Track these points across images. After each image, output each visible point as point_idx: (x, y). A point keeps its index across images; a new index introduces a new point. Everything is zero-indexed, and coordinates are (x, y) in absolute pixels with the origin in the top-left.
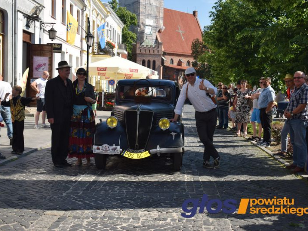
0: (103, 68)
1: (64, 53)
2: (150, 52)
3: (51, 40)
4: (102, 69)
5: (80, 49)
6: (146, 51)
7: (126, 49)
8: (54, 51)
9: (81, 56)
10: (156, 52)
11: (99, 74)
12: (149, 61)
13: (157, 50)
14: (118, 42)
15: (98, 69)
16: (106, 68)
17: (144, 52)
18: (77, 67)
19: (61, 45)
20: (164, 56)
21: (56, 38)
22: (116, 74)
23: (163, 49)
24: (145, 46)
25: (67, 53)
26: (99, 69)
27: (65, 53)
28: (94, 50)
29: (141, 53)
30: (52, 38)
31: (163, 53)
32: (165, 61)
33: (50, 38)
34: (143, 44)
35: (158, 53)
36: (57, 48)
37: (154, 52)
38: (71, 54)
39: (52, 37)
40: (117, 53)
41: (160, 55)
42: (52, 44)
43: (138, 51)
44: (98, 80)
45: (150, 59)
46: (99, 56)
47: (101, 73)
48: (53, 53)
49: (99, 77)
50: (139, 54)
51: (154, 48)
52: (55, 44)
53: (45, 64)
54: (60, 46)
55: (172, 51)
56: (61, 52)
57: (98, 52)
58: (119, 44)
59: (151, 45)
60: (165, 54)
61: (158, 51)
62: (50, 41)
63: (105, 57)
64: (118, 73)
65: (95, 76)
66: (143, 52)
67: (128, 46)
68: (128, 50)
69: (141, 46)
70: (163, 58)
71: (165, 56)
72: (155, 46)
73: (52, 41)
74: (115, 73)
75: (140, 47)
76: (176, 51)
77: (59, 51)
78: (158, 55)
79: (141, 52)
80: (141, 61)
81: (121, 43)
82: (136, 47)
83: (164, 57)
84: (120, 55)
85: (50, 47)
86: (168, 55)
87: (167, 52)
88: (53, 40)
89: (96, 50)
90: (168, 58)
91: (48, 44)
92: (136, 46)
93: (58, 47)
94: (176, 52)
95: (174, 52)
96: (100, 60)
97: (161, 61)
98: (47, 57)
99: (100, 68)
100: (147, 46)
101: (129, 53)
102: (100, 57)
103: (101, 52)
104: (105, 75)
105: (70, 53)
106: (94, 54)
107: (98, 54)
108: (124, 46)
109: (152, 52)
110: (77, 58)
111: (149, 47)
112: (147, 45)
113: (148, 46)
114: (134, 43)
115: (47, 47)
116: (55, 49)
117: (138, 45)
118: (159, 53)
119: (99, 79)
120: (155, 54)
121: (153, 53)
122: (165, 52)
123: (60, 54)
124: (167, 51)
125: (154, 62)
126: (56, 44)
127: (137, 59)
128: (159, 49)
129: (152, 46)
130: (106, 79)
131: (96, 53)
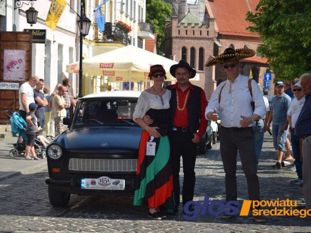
0: (109, 64)
1: (49, 42)
2: (194, 34)
3: (30, 24)
4: (108, 66)
5: (76, 35)
6: (188, 33)
7: (153, 31)
8: (33, 40)
9: (76, 46)
10: (204, 35)
11: (105, 73)
12: (193, 49)
13: (207, 30)
14: (139, 20)
15: (100, 65)
16: (113, 64)
17: (185, 34)
18: (70, 63)
19: (44, 31)
20: (219, 39)
21: (38, 20)
22: (130, 73)
23: (216, 29)
24: (186, 25)
25: (54, 42)
26: (102, 66)
27: (52, 42)
28: (97, 35)
29: (179, 36)
30: (31, 22)
31: (217, 35)
32: (220, 49)
33: (28, 22)
34: (183, 21)
35: (208, 35)
36: (39, 36)
37: (201, 34)
38: (61, 43)
39: (31, 20)
40: (139, 37)
41: (211, 39)
42: (31, 30)
43: (174, 34)
44: (105, 84)
45: (195, 46)
46: (104, 45)
47: (107, 72)
48: (33, 44)
49: (106, 77)
50: (176, 38)
51: (201, 26)
52: (35, 30)
53: (20, 61)
54: (43, 33)
55: (231, 32)
56: (44, 43)
57: (104, 39)
58: (141, 23)
59: (196, 23)
60: (220, 36)
61: (208, 32)
62: (28, 27)
63: (115, 46)
64: (133, 72)
65: (99, 77)
66: (183, 34)
67: (158, 25)
68: (157, 31)
69: (179, 25)
70: (217, 43)
71: (221, 40)
72: (203, 25)
73: (31, 26)
74: (129, 71)
75: (178, 27)
76: (239, 31)
77: (42, 40)
78: (208, 38)
79: (179, 34)
80: (179, 49)
81: (144, 21)
82: (171, 27)
83: (219, 42)
84: (144, 41)
85: (28, 36)
86: (225, 39)
87: (224, 33)
88: (33, 25)
89: (100, 35)
90: (225, 42)
91: (25, 30)
92: (171, 24)
93: (40, 34)
94: (239, 33)
95: (235, 32)
96: (108, 50)
97: (212, 48)
98: (24, 50)
99: (104, 64)
100: (189, 24)
101: (158, 37)
102: (107, 46)
103: (108, 38)
104: (114, 75)
105: (59, 41)
106: (97, 42)
107: (104, 41)
108: (148, 27)
109: (197, 35)
110: (71, 49)
111: (193, 25)
112: (190, 22)
113: (191, 24)
114: (168, 20)
115: (24, 36)
116: (36, 37)
117: (175, 23)
118: (210, 36)
119: (106, 82)
120: (203, 37)
121: (199, 36)
122: (220, 33)
123: (43, 45)
124: (224, 31)
125: (201, 50)
126: (37, 30)
127: (173, 46)
128: (209, 29)
129: (198, 24)
130: (117, 80)
131: (100, 41)
